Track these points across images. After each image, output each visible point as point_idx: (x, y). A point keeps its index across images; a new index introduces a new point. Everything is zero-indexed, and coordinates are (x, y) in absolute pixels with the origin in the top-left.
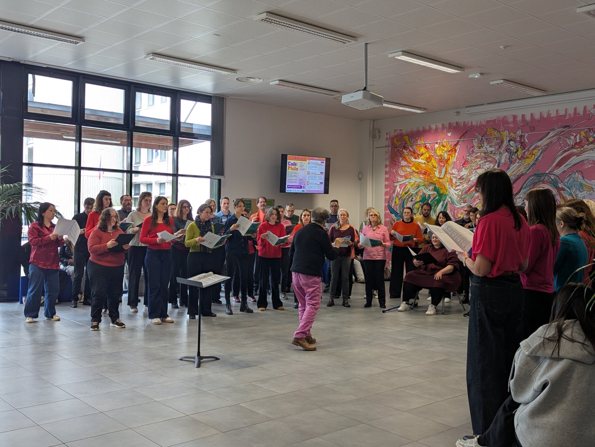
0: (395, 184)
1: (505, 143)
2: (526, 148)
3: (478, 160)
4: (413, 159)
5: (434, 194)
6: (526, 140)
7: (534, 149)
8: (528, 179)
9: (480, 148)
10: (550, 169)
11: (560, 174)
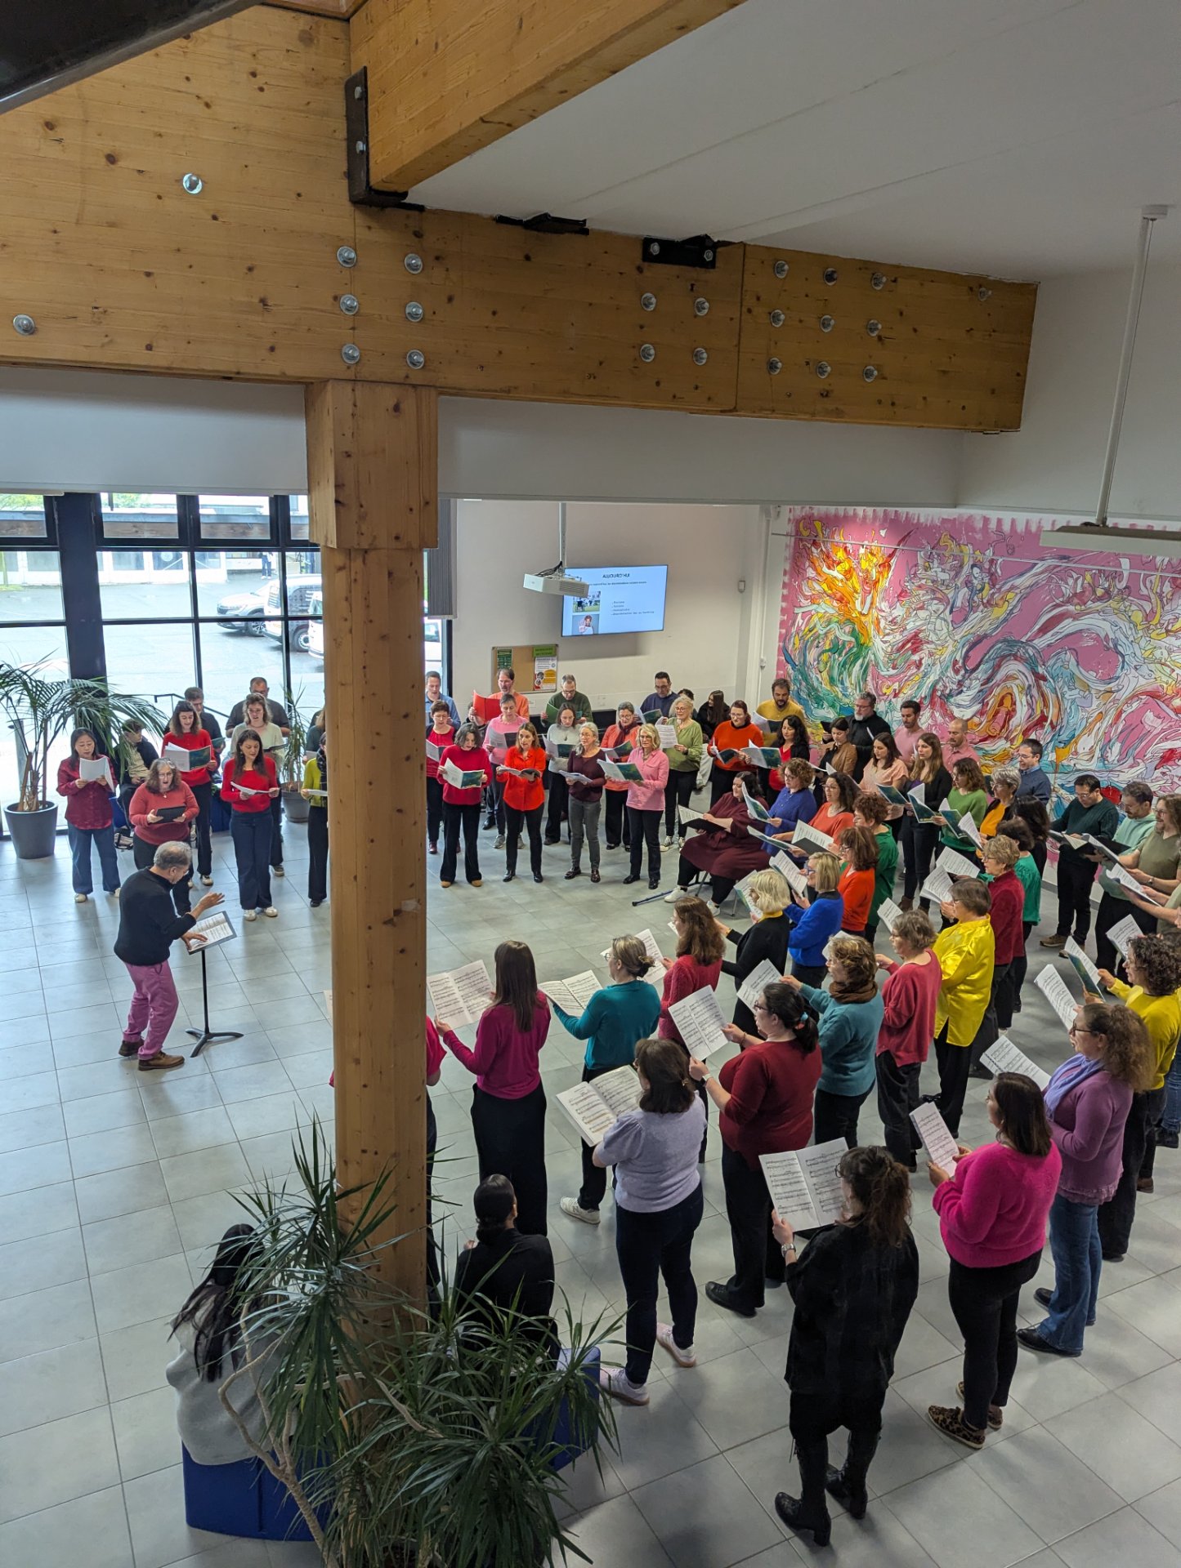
0: (797, 610)
1: (966, 569)
3: (921, 592)
4: (825, 569)
5: (850, 642)
6: (999, 570)
8: (993, 647)
9: (926, 571)
10: (1029, 634)
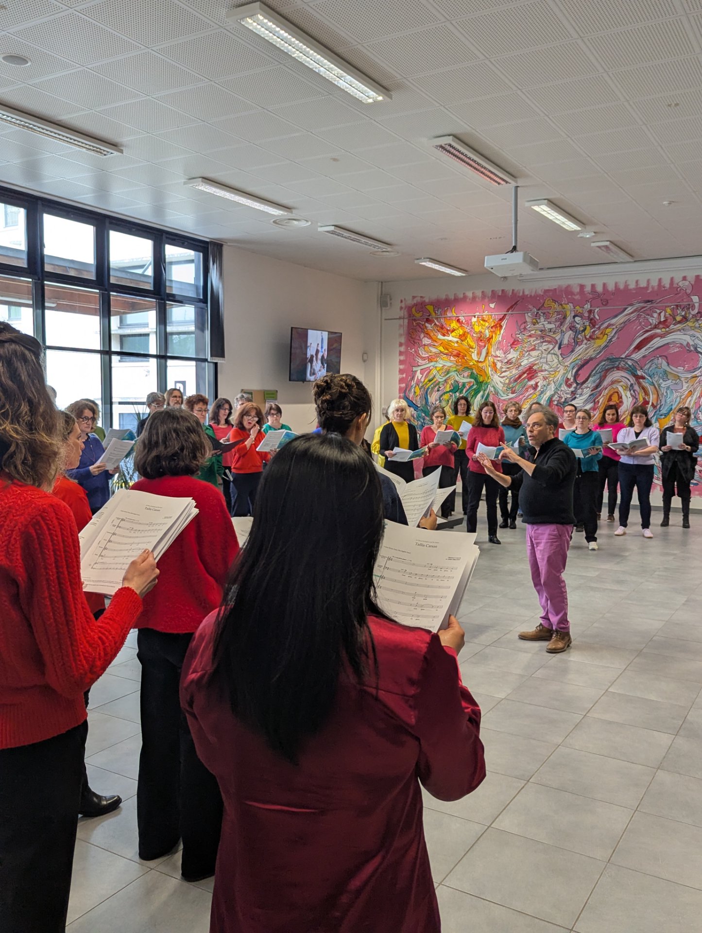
0: (415, 369)
1: (569, 319)
2: (597, 326)
3: (532, 339)
4: (440, 337)
5: (470, 382)
6: (597, 317)
7: (607, 328)
8: (598, 365)
9: (534, 325)
10: (627, 352)
11: (640, 360)
